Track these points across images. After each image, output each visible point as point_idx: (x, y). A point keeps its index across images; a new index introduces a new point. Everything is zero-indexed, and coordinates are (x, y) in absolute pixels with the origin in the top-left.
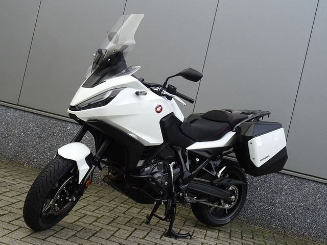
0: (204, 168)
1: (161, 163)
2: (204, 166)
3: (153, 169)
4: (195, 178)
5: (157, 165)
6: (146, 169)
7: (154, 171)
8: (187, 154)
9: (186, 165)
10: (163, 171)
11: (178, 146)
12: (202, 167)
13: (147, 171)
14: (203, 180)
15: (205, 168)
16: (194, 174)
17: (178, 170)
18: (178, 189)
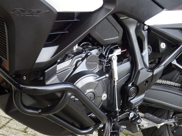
0: (175, 62)
1: (95, 52)
2: (175, 58)
3: (76, 67)
4: (159, 81)
5: (87, 56)
6: (60, 67)
7: (77, 71)
8: (145, 33)
9: (142, 57)
10: (97, 70)
11: (130, 16)
12: (172, 59)
13: (64, 70)
14: (168, 83)
15: (178, 62)
16: (156, 74)
17: (127, 65)
18: (126, 105)
